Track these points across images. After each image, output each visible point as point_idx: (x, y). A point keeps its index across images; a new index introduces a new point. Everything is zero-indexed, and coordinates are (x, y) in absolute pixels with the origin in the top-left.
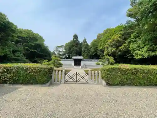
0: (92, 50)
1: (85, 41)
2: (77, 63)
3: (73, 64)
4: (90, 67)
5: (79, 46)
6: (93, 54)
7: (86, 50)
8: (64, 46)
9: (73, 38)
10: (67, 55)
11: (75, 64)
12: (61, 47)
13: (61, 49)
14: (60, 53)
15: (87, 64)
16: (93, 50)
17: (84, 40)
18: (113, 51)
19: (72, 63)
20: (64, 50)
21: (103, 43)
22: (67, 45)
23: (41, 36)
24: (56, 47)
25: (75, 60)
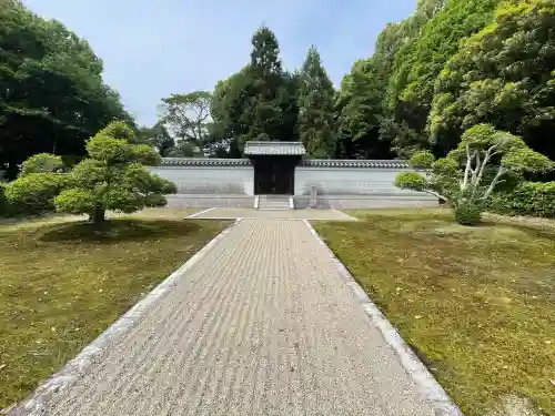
0: (351, 115)
1: (314, 66)
2: (274, 178)
3: (249, 186)
4: (345, 202)
5: (282, 91)
6: (356, 133)
7: (322, 113)
8: (205, 95)
9: (252, 48)
10: (226, 145)
11: (261, 188)
12: (192, 98)
13: (191, 113)
14: (190, 132)
15: (325, 187)
16: (356, 115)
17: (310, 59)
18: (498, 98)
19: (246, 178)
20: (210, 119)
21: (417, 67)
22: (223, 91)
23: (80, 37)
24: (168, 101)
25: (260, 163)
